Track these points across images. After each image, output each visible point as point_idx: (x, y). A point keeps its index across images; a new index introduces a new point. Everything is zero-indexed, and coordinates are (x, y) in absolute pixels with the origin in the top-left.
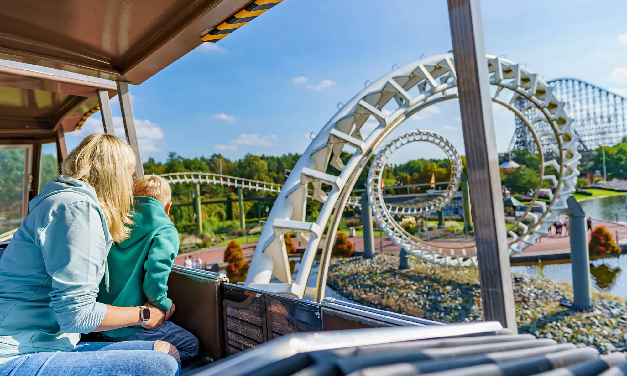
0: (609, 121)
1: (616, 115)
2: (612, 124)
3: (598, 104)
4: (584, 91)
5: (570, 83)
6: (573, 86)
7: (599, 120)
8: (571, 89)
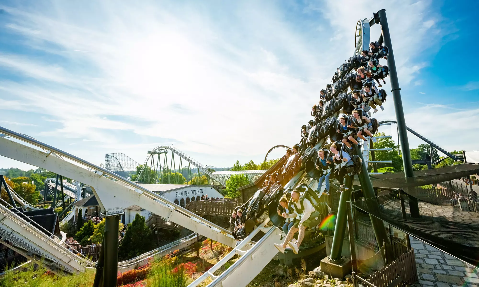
0: (130, 166)
1: (132, 165)
2: (131, 167)
3: (128, 161)
4: (125, 157)
5: (122, 155)
6: (123, 155)
7: (128, 165)
8: (122, 156)
